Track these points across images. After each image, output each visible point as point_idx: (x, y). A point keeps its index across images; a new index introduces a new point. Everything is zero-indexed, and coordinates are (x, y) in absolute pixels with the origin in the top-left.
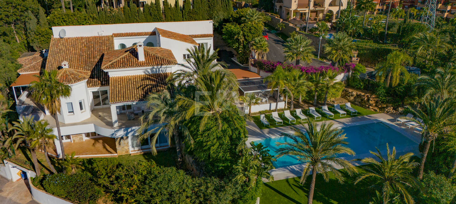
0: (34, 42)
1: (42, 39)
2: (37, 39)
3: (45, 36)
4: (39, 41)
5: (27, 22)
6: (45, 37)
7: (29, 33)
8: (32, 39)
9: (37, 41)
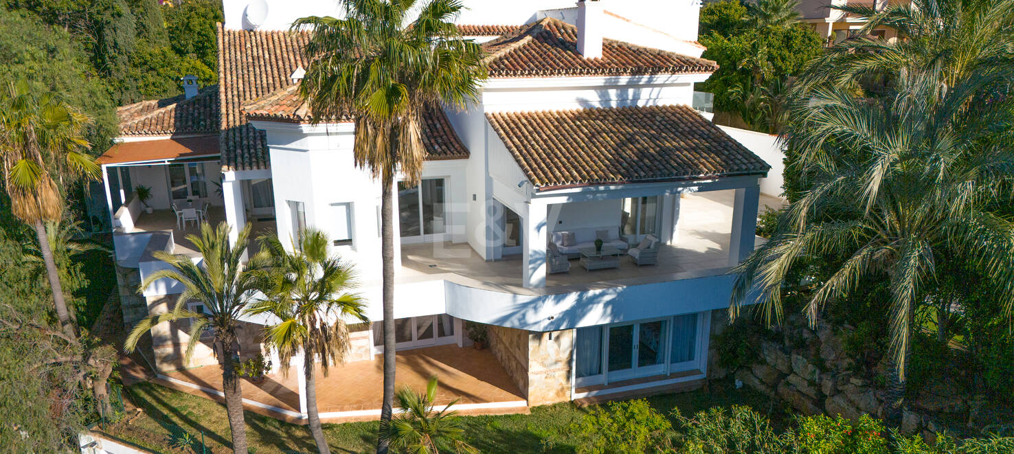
0: (127, 89)
1: (151, 80)
2: (136, 80)
3: (161, 71)
4: (141, 84)
5: (108, 23)
6: (158, 75)
7: (112, 58)
8: (121, 78)
9: (134, 83)
